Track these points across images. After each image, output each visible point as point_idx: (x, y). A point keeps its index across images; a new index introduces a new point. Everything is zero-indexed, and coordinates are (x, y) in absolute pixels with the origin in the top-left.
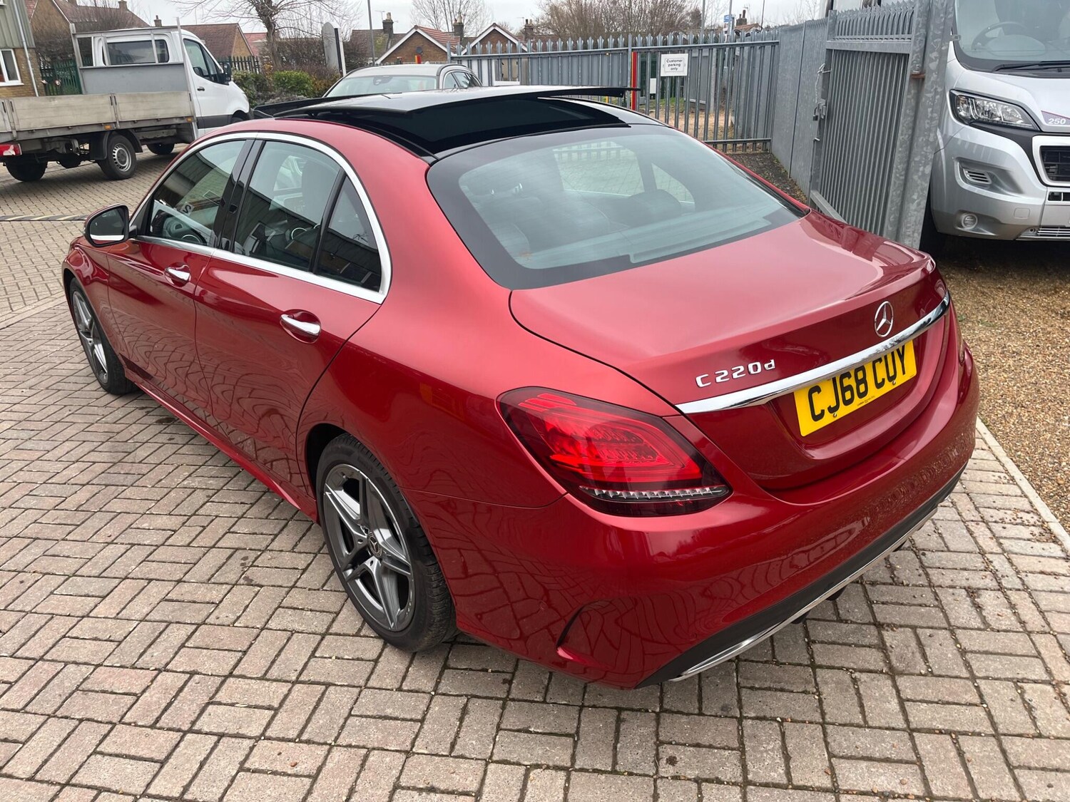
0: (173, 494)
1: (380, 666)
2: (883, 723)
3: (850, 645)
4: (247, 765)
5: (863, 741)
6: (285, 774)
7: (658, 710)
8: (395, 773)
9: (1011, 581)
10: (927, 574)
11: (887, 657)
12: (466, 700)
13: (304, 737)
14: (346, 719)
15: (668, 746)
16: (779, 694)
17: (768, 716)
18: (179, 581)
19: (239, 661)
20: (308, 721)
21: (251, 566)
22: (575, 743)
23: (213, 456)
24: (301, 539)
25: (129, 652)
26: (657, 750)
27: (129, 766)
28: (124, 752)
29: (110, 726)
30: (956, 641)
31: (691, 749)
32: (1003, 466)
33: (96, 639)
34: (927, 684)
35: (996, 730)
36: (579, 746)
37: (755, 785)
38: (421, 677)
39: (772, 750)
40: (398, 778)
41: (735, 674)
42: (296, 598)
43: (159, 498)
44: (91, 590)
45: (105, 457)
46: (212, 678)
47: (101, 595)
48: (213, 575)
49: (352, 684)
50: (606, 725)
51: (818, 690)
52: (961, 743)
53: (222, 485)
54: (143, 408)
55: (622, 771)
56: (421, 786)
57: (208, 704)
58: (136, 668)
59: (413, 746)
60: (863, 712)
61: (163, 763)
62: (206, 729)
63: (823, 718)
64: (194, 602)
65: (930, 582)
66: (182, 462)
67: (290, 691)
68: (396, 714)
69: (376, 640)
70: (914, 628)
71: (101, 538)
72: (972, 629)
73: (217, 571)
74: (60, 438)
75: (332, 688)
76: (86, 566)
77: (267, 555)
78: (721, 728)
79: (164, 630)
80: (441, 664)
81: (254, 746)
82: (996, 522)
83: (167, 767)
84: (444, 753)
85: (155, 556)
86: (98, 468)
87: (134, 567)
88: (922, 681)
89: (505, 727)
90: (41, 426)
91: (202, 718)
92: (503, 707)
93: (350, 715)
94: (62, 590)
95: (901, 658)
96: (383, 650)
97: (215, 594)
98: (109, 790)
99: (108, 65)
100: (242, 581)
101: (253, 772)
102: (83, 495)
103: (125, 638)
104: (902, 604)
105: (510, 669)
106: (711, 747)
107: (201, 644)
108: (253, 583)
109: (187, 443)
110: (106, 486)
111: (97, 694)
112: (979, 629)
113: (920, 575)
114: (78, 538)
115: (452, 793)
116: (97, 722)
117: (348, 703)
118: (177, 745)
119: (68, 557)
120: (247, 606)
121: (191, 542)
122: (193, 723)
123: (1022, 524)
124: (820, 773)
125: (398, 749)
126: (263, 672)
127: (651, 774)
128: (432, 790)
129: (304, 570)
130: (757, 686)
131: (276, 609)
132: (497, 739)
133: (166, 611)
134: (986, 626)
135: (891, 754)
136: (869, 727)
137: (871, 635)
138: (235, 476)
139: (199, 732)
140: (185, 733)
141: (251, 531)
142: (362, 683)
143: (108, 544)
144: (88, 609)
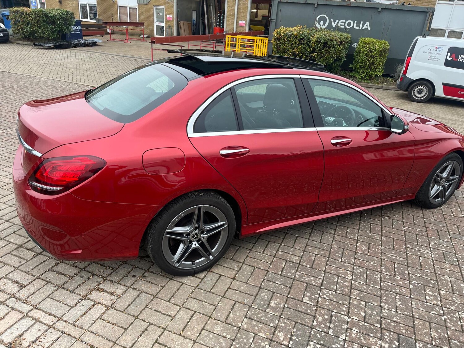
10: (44, 280)
11: (26, 248)
30: (11, 266)
34: (8, 250)
65: (40, 278)
70: (28, 261)
72: (10, 273)
95: (22, 251)
104: (40, 264)
112: (7, 275)
134: (6, 277)
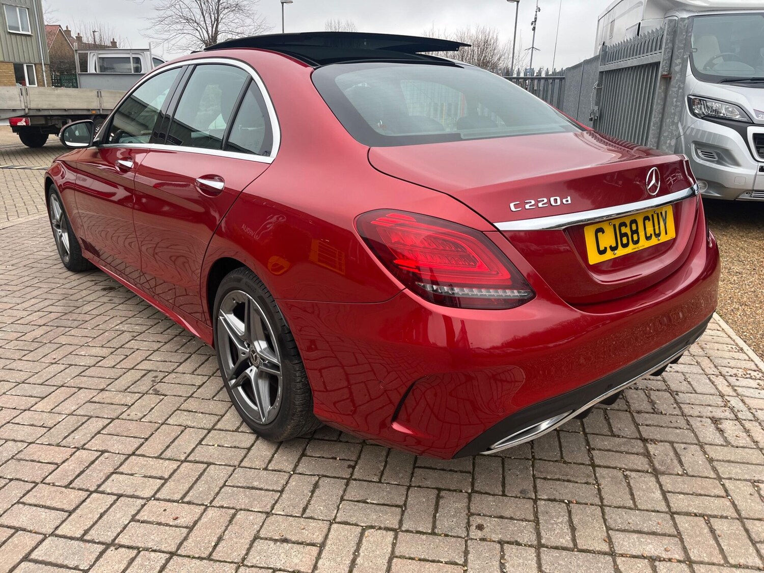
0: (106, 334)
1: (252, 452)
2: (650, 507)
3: (622, 453)
4: (137, 517)
5: (635, 519)
6: (167, 525)
7: (470, 491)
8: (257, 527)
9: (744, 414)
10: (680, 408)
11: (651, 462)
12: (318, 478)
13: (186, 499)
14: (221, 488)
15: (477, 517)
16: (566, 483)
17: (557, 498)
18: (102, 390)
19: (141, 445)
20: (191, 488)
21: (160, 382)
22: (403, 512)
23: (140, 312)
24: (200, 366)
25: (57, 435)
26: (469, 519)
27: (44, 514)
28: (41, 503)
29: (34, 485)
30: (705, 453)
31: (496, 519)
32: (734, 341)
33: (32, 425)
34: (683, 481)
35: (739, 515)
36: (406, 513)
37: (547, 547)
38: (284, 460)
39: (561, 523)
40: (259, 531)
41: (531, 469)
42: (192, 404)
43: (95, 336)
44: (35, 393)
45: (60, 309)
46: (118, 455)
47: (41, 396)
48: (129, 387)
49: (229, 464)
50: (428, 500)
51: (597, 482)
52: (712, 524)
53: (144, 329)
54: (93, 281)
55: (440, 533)
56: (277, 538)
57: (112, 473)
58: (60, 446)
59: (273, 508)
60: (633, 499)
61: (70, 513)
62: (108, 491)
63: (602, 502)
64: (112, 404)
65: (682, 412)
66: (117, 314)
67: (179, 467)
68: (262, 486)
69: (250, 435)
70: (672, 443)
71: (47, 360)
72: (717, 445)
73: (133, 384)
74: (28, 296)
75: (212, 467)
76: (33, 377)
77: (173, 375)
78: (520, 505)
79: (86, 421)
80: (299, 453)
81: (145, 504)
82: (731, 376)
83: (73, 516)
84: (297, 515)
85: (87, 373)
86: (53, 316)
87: (69, 379)
88: (680, 479)
89: (347, 499)
90: (15, 288)
91: (106, 483)
92: (347, 485)
93: (224, 485)
94: (13, 392)
95: (662, 463)
96: (255, 442)
97: (129, 399)
98: (24, 530)
99: (98, 72)
100: (151, 392)
101: (142, 522)
102: (39, 332)
103: (55, 425)
104: (662, 427)
105: (354, 458)
106: (511, 518)
107: (113, 432)
108: (159, 393)
109: (122, 303)
110: (57, 327)
111: (27, 462)
112: (722, 445)
113: (674, 408)
114: (30, 359)
115: (302, 543)
116: (24, 481)
117: (224, 476)
118: (84, 501)
119: (20, 371)
120: (153, 408)
121: (116, 365)
122: (99, 486)
123: (751, 378)
124: (600, 541)
125: (261, 510)
126: (159, 453)
127: (464, 536)
128: (285, 541)
129: (200, 387)
130: (548, 477)
131: (175, 411)
132: (340, 507)
133: (90, 409)
134: (727, 443)
135: (656, 529)
136: (638, 510)
137: (638, 446)
138: (155, 325)
139: (103, 493)
140: (92, 493)
141: (163, 359)
142: (236, 463)
143: (52, 364)
144: (30, 405)
